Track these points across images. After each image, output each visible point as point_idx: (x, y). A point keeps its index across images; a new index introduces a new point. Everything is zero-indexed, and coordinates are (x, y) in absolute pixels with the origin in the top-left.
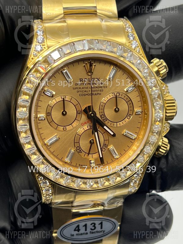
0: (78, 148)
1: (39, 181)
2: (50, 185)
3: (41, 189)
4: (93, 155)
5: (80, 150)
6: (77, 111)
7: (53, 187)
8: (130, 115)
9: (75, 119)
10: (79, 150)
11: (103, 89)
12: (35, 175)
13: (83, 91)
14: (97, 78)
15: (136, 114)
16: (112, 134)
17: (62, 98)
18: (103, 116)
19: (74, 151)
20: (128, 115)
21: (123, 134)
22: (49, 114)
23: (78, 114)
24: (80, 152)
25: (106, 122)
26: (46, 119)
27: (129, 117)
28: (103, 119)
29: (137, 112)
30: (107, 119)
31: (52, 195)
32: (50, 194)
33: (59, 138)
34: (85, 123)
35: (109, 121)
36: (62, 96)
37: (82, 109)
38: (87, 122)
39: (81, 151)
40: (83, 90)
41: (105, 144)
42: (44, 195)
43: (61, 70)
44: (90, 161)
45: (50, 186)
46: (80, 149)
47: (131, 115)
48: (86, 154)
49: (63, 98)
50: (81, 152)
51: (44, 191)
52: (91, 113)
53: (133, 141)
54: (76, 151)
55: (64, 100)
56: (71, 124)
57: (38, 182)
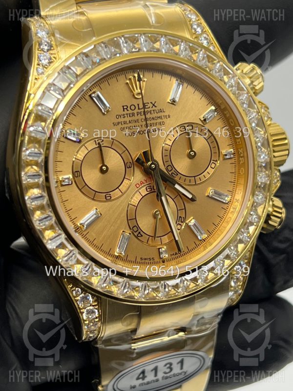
0: (135, 229)
1: (75, 297)
2: (95, 301)
3: (79, 311)
4: (162, 238)
5: (139, 233)
6: (126, 163)
7: (99, 304)
8: (214, 162)
9: (124, 178)
10: (137, 233)
11: (164, 120)
12: (66, 286)
13: (131, 128)
14: (151, 103)
15: (224, 159)
16: (190, 196)
17: (97, 142)
18: (170, 168)
19: (130, 234)
20: (212, 162)
21: (208, 196)
22: (77, 173)
23: (127, 169)
24: (139, 235)
25: (177, 179)
26: (74, 182)
27: (213, 166)
28: (170, 173)
29: (226, 155)
30: (177, 173)
31: (99, 321)
32: (96, 318)
33: (101, 214)
34: (141, 184)
35: (181, 176)
36: (96, 140)
37: (133, 158)
38: (144, 182)
39: (141, 233)
40: (130, 125)
41: (180, 217)
42: (86, 322)
43: (90, 94)
44: (159, 249)
45: (96, 304)
46: (139, 230)
47: (216, 161)
48: (150, 238)
49: (99, 144)
50: (142, 236)
51: (84, 315)
52: (150, 163)
53: (225, 206)
54: (132, 234)
55: (100, 147)
56: (118, 188)
57: (73, 299)
